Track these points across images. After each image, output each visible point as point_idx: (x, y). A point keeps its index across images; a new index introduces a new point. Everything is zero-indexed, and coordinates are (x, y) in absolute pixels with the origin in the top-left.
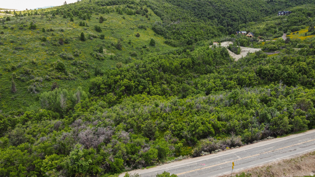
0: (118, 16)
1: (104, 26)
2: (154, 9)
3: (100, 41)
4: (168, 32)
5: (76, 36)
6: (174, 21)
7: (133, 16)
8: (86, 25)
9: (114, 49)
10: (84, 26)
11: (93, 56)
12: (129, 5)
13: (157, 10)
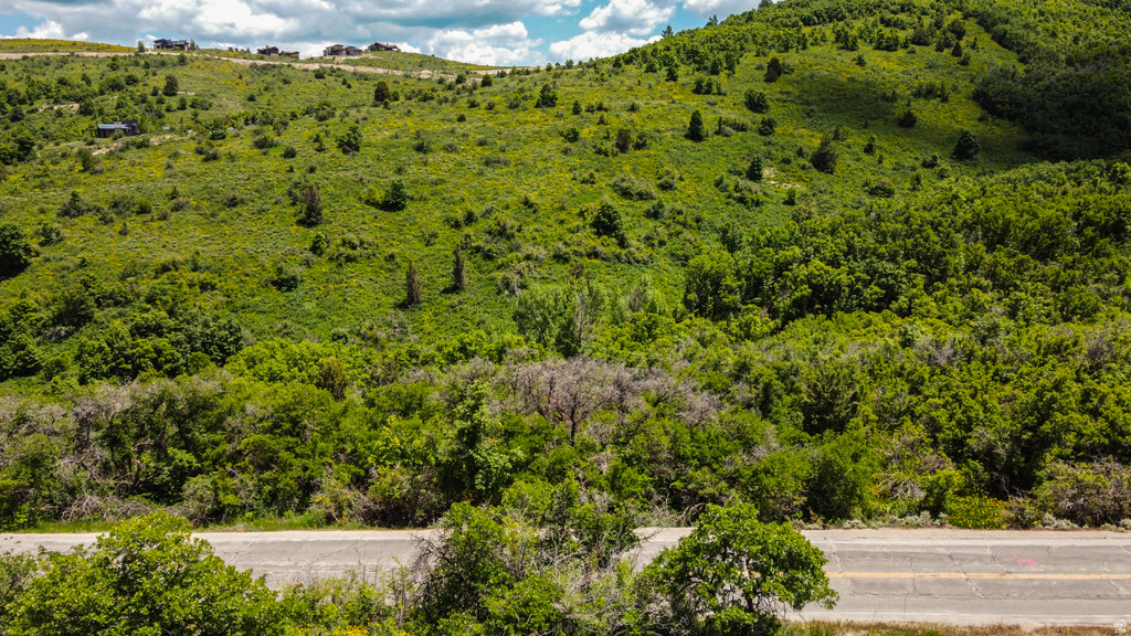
0: (838, 58)
1: (781, 92)
2: (994, 24)
3: (755, 141)
4: (1042, 107)
5: (676, 126)
6: (1077, 65)
7: (901, 53)
8: (715, 91)
9: (803, 168)
10: (708, 92)
11: (725, 189)
12: (889, 16)
13: (1008, 27)
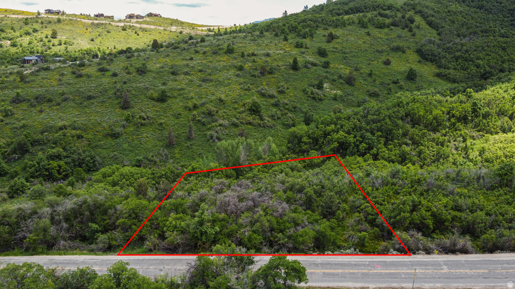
0: (359, 31)
1: (333, 48)
2: (428, 17)
3: (321, 71)
4: (445, 57)
5: (286, 64)
6: (462, 37)
7: (386, 30)
8: (304, 46)
9: (341, 83)
10: (301, 47)
11: (307, 93)
12: (383, 12)
13: (433, 19)
